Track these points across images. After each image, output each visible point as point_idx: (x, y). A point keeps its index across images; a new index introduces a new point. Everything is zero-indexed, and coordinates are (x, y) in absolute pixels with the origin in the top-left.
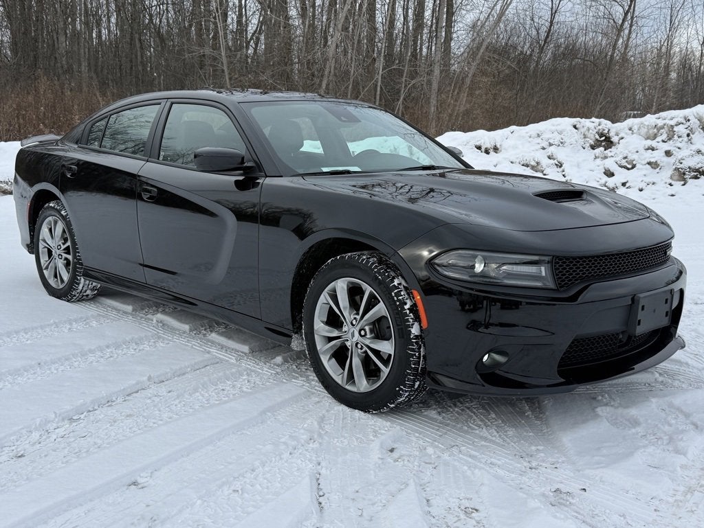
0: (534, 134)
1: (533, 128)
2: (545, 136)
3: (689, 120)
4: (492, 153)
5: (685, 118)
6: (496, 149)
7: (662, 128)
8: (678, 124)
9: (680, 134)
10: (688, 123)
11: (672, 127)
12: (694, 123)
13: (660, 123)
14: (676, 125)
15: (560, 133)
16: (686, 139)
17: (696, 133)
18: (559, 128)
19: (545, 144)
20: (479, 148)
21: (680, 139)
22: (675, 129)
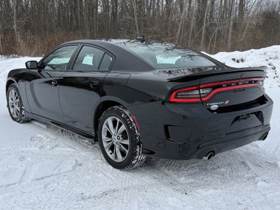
0: (263, 53)
1: (262, 50)
2: (268, 54)
4: (240, 62)
6: (242, 60)
15: (276, 53)
18: (276, 50)
19: (268, 58)
20: (234, 60)
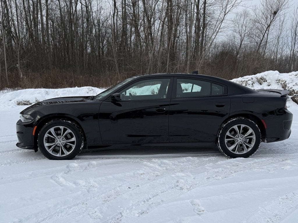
3: (253, 79)
5: (252, 78)
7: (244, 82)
8: (249, 80)
9: (249, 84)
10: (253, 80)
11: (247, 81)
12: (255, 80)
13: (243, 80)
14: (248, 81)
16: (251, 85)
17: (255, 83)
21: (249, 86)
22: (248, 82)
